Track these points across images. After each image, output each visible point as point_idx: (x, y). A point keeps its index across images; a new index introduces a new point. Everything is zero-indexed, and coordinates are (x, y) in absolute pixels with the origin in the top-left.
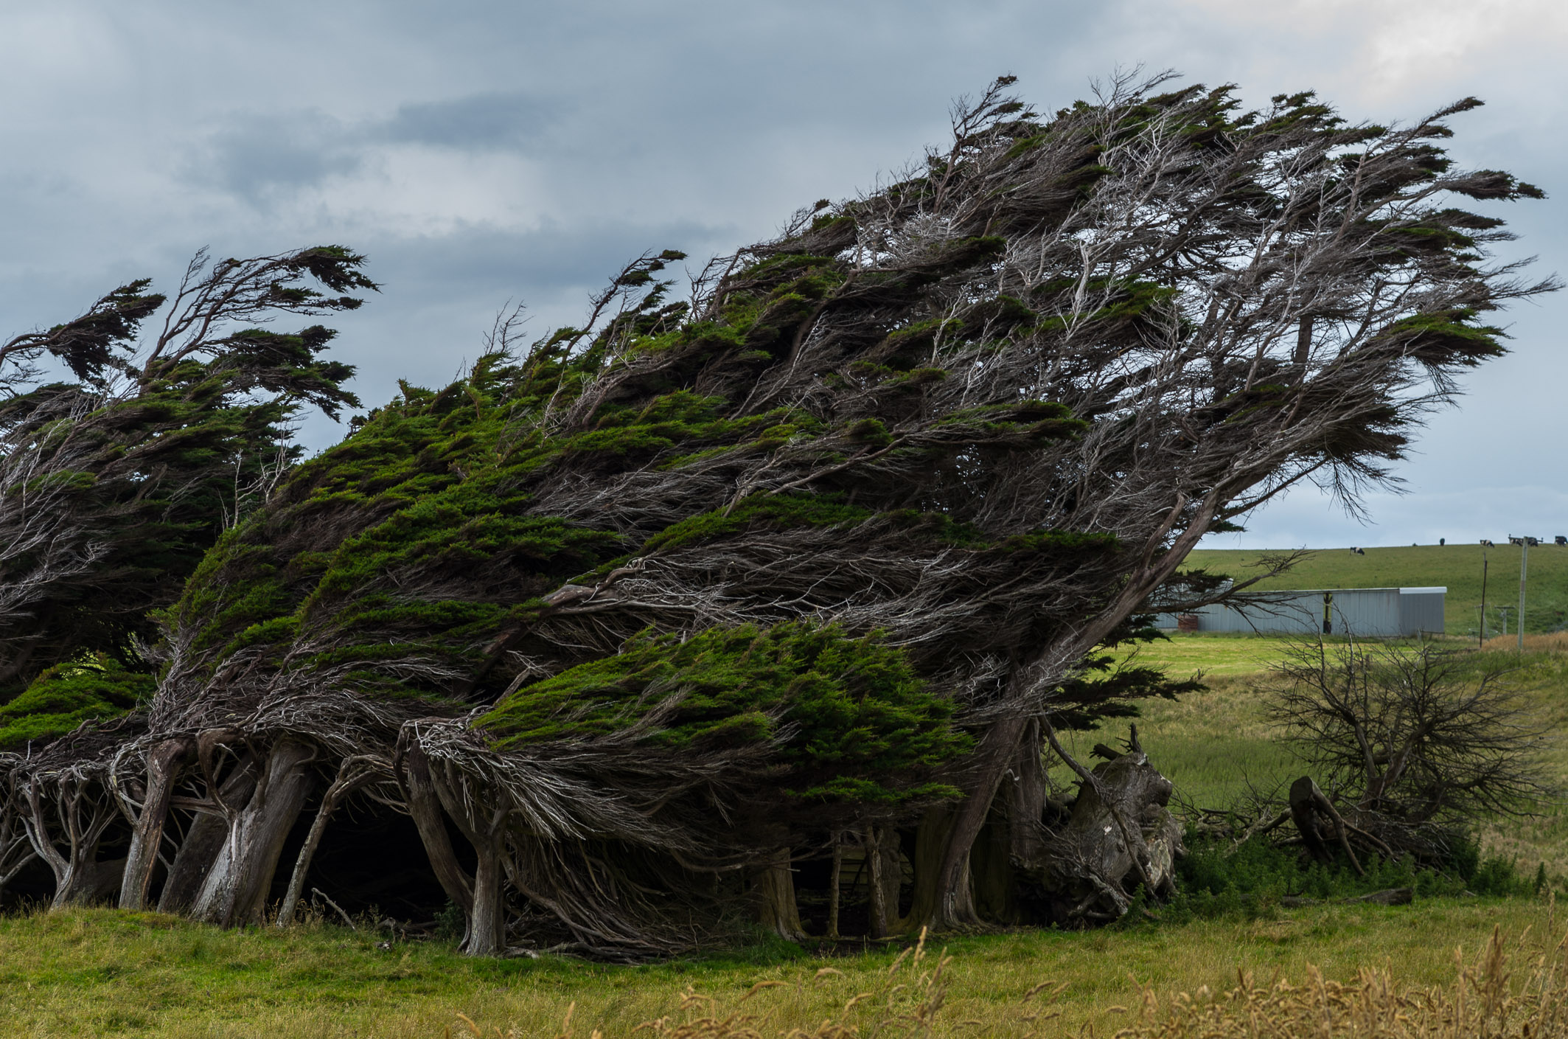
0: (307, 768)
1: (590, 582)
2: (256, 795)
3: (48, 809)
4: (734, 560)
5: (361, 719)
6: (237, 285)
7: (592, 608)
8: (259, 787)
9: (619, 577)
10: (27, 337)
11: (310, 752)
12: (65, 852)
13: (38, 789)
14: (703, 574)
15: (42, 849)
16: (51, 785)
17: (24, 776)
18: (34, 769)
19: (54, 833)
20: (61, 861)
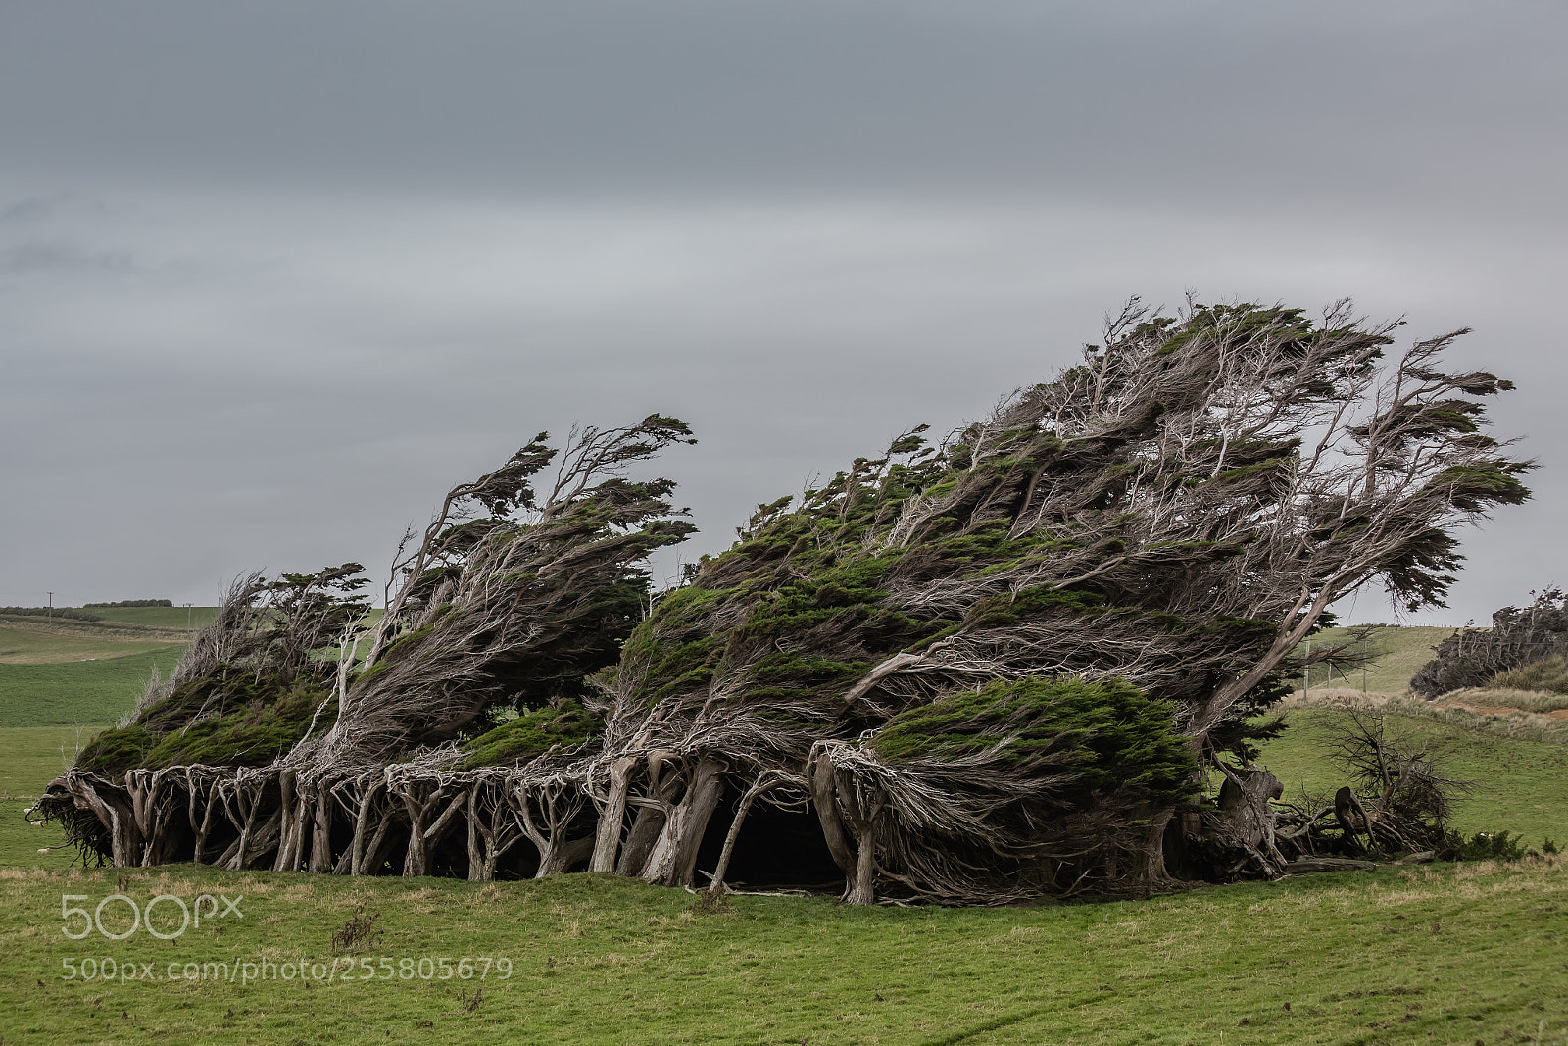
0: (721, 777)
1: (916, 651)
2: (687, 795)
3: (533, 804)
4: (1014, 639)
5: (761, 743)
6: (605, 449)
7: (919, 670)
8: (689, 790)
9: (937, 649)
10: (464, 486)
11: (724, 766)
12: (546, 835)
13: (527, 791)
14: (992, 647)
15: (530, 831)
16: (536, 789)
17: (516, 783)
18: (523, 778)
19: (537, 820)
20: (542, 841)
